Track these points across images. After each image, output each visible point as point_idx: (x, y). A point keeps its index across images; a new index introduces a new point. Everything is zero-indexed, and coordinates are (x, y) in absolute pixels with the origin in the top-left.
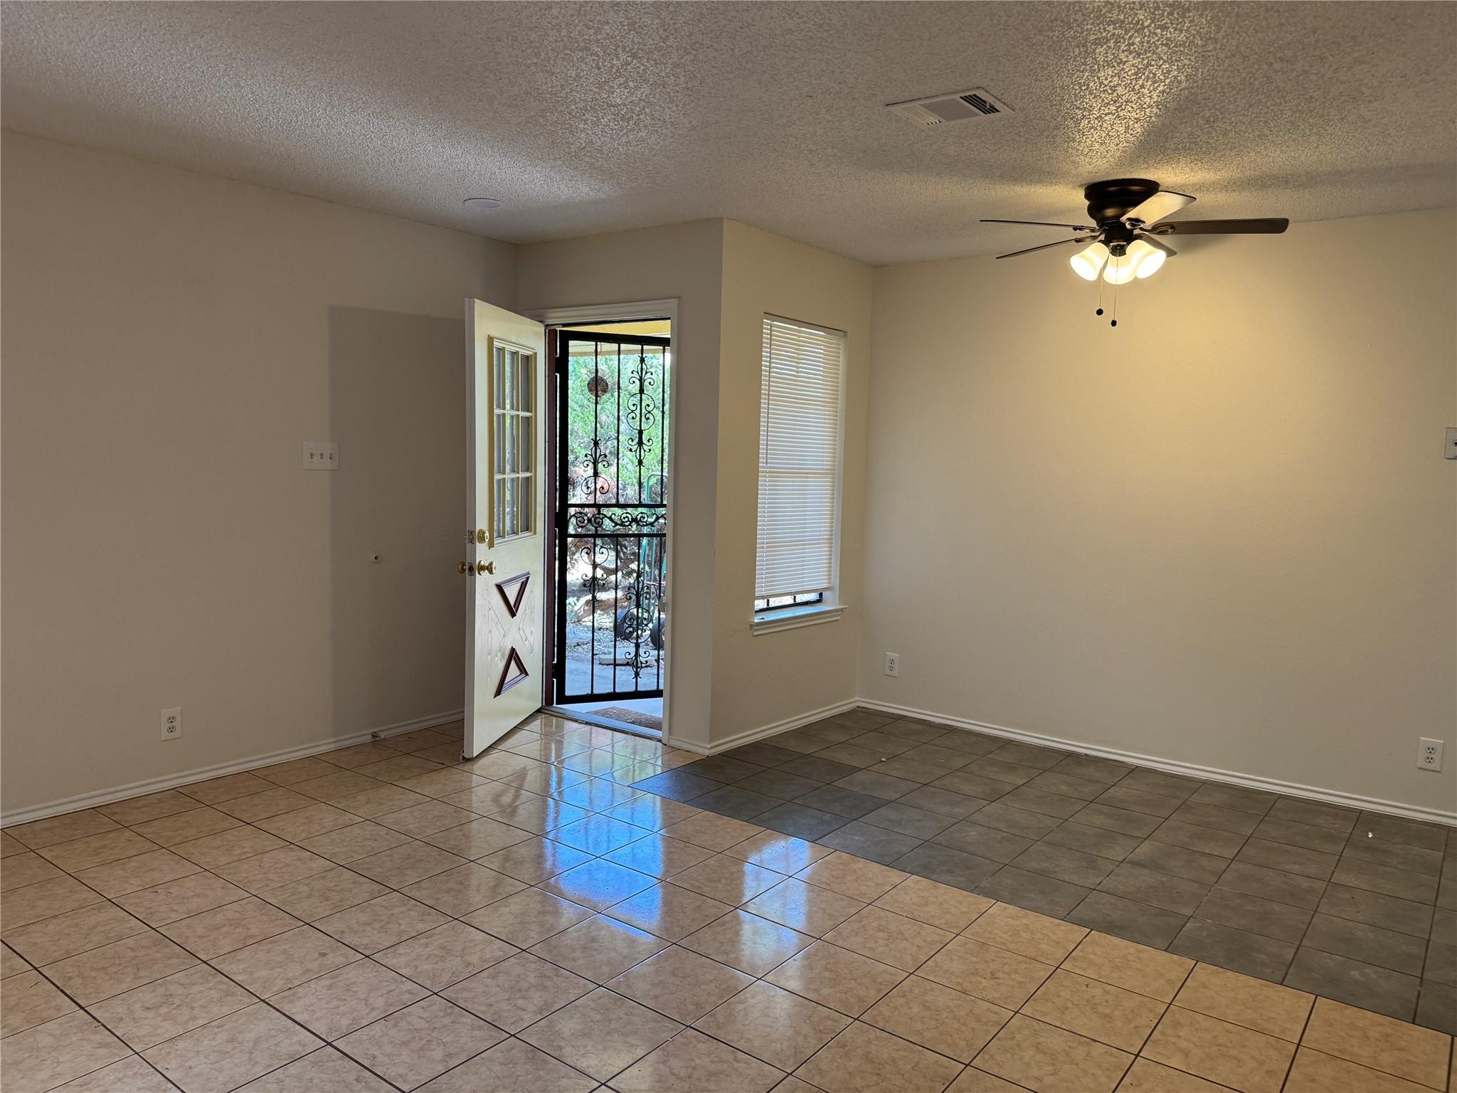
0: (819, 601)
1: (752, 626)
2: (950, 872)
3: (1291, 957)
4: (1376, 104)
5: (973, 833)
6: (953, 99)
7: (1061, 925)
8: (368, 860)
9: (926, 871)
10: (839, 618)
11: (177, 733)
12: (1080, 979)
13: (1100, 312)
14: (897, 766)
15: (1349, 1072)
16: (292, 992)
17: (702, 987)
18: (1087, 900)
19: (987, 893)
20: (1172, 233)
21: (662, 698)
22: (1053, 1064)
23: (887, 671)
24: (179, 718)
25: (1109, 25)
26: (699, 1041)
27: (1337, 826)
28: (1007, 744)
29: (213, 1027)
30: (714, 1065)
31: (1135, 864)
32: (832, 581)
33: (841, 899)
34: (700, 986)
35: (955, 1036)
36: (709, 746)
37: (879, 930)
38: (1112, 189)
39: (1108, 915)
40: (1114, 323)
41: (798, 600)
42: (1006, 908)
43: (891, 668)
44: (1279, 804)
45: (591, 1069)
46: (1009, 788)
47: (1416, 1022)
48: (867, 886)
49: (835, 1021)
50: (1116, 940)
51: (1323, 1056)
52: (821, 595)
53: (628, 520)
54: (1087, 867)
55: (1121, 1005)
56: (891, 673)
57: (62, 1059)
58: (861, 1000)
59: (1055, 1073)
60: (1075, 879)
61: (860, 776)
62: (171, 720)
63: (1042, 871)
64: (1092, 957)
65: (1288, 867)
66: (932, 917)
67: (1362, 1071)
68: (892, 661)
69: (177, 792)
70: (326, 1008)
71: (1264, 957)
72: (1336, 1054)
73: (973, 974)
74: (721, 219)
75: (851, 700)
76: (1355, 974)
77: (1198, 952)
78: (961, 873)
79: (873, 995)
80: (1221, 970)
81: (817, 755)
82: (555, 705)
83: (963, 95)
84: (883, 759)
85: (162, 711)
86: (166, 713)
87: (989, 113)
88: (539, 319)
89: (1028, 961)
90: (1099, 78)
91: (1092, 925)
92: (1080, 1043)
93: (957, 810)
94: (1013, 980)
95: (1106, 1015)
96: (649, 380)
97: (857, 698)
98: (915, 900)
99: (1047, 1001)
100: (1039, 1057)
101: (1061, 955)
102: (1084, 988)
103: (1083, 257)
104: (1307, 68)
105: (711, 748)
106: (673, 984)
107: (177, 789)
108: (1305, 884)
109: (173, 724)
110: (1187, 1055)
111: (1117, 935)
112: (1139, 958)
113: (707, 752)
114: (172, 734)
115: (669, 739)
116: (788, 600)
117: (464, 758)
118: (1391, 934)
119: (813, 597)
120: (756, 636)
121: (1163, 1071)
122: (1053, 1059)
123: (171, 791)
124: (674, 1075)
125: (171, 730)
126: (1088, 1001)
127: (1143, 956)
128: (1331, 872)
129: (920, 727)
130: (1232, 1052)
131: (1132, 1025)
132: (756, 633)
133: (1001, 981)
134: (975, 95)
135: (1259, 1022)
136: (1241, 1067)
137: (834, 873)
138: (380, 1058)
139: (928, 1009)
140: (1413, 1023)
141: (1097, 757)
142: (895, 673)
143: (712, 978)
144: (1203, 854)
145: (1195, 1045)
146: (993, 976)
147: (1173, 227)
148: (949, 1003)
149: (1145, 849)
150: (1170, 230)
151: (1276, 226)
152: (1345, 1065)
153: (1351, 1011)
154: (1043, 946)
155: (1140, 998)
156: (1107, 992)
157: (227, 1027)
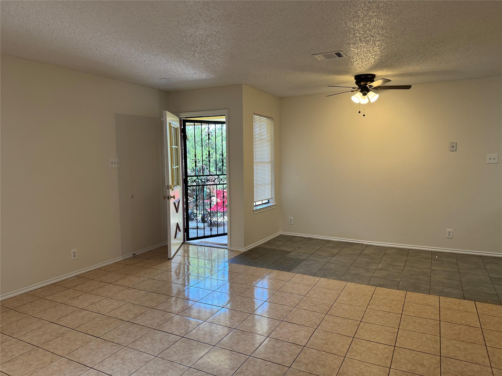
0: (268, 202)
1: (254, 211)
2: (332, 276)
3: (429, 288)
4: (441, 56)
5: (332, 265)
6: (332, 54)
7: (368, 286)
8: (158, 289)
9: (324, 276)
10: (275, 207)
11: (76, 257)
12: (379, 299)
13: (359, 112)
14: (301, 250)
15: (454, 312)
16: (161, 326)
17: (280, 311)
18: (371, 280)
19: (345, 280)
20: (380, 89)
21: (227, 236)
22: (382, 319)
23: (290, 223)
24: (76, 252)
25: (383, 37)
26: (287, 324)
27: (427, 256)
28: (328, 241)
29: (144, 337)
30: (295, 329)
31: (379, 270)
32: (272, 196)
33: (306, 286)
34: (279, 311)
35: (354, 315)
36: (244, 249)
37: (320, 292)
38: (363, 77)
39: (379, 283)
40: (364, 115)
41: (263, 203)
42: (351, 284)
43: (291, 222)
44: (410, 251)
45: (262, 334)
46: (336, 253)
47: (465, 299)
48: (311, 282)
49: (321, 315)
50: (384, 289)
51: (446, 309)
52: (269, 201)
53: (206, 180)
54: (367, 272)
55: (393, 304)
56: (291, 223)
57: (103, 351)
58: (325, 310)
59: (383, 321)
60: (366, 275)
61: (292, 253)
62: (74, 253)
63: (356, 273)
64: (380, 293)
65: (419, 267)
66: (333, 288)
67: (457, 311)
68: (291, 220)
69: (78, 277)
70: (175, 329)
71: (422, 288)
72: (449, 308)
73: (351, 300)
74: (242, 84)
75: (278, 233)
76: (446, 290)
77: (405, 289)
78: (335, 276)
79: (328, 309)
80: (413, 293)
81: (277, 249)
82: (186, 241)
83: (335, 53)
84: (296, 248)
85: (71, 250)
86: (73, 251)
87: (340, 57)
88: (178, 116)
89: (364, 296)
90: (374, 49)
91: (376, 286)
92: (386, 313)
93: (325, 260)
94: (362, 301)
95: (390, 306)
96: (211, 135)
97: (280, 232)
98: (326, 284)
99: (373, 305)
100: (378, 317)
101: (371, 294)
102: (381, 301)
103: (355, 96)
104: (428, 48)
105: (245, 249)
106: (271, 311)
107: (78, 276)
108: (425, 270)
109: (75, 254)
110: (414, 313)
111: (383, 287)
112: (392, 292)
113: (244, 251)
114: (75, 258)
115: (230, 248)
116: (260, 203)
117: (168, 258)
118: (451, 280)
119: (266, 201)
120: (255, 214)
121: (410, 317)
122: (382, 317)
123: (76, 277)
124: (286, 332)
125: (74, 256)
126: (383, 303)
127: (393, 291)
128: (430, 267)
129: (302, 239)
130: (424, 311)
131: (397, 308)
132: (255, 213)
133: (359, 301)
134: (339, 53)
135: (428, 303)
136: (428, 314)
137: (299, 279)
138: (200, 338)
139: (343, 310)
140: (464, 299)
141: (355, 243)
142: (292, 223)
143: (281, 309)
144: (396, 265)
145: (415, 310)
146: (356, 300)
147: (380, 88)
148: (349, 308)
149: (380, 266)
150: (379, 89)
151: (408, 87)
152: (452, 311)
153: (449, 299)
154: (366, 292)
155: (396, 301)
156: (387, 301)
157: (148, 337)
